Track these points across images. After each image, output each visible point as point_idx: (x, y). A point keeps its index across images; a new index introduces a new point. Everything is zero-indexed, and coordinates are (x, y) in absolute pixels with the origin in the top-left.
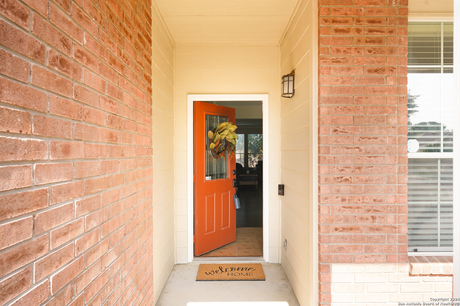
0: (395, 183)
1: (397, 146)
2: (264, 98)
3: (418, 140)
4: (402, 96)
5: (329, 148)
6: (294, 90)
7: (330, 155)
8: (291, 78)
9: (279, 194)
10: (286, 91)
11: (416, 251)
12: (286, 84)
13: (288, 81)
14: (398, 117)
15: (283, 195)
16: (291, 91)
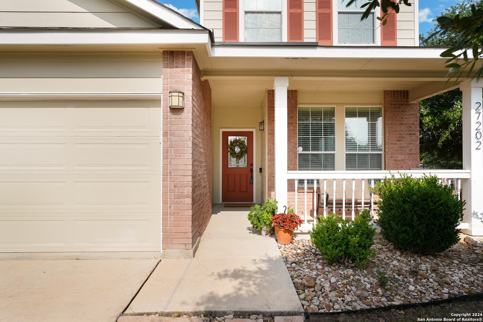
0: (293, 161)
1: (294, 149)
2: (254, 130)
3: (302, 147)
4: (295, 132)
5: (271, 150)
6: (264, 128)
7: (271, 152)
8: (262, 123)
9: (260, 172)
10: (260, 129)
11: (302, 185)
12: (261, 125)
13: (261, 124)
14: (294, 139)
15: (261, 172)
16: (262, 129)
